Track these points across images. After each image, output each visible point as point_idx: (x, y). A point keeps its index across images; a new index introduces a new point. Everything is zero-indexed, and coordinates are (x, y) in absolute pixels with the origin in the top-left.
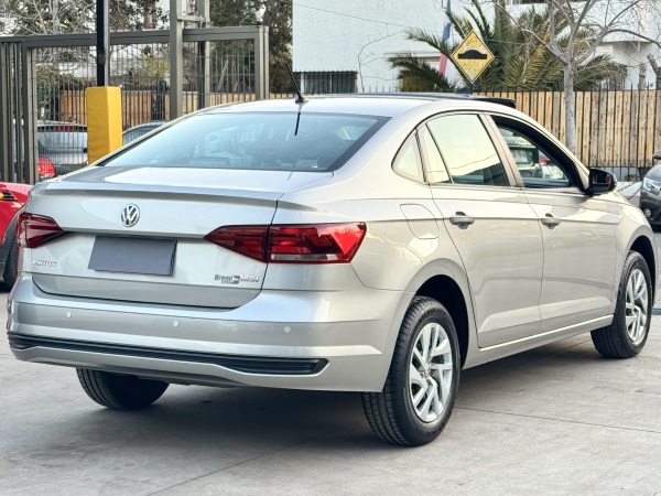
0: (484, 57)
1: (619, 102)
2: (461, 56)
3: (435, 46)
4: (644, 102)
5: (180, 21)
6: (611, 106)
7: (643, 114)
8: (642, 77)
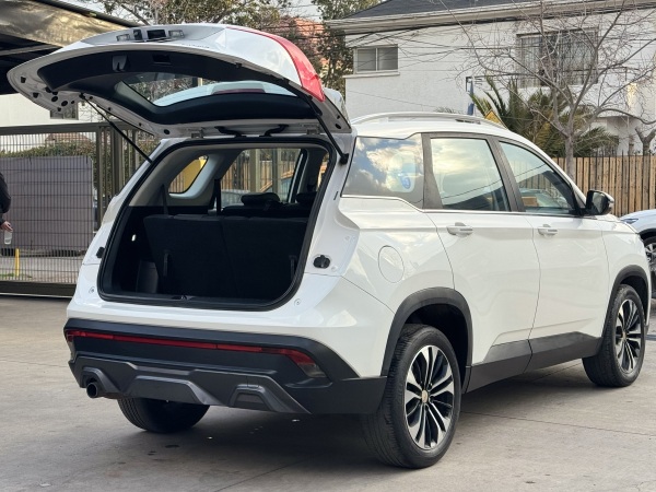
1: (613, 165)
4: (633, 166)
6: (606, 169)
7: (632, 176)
8: (631, 145)
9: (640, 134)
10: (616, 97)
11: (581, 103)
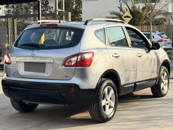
0: (130, 17)
1: (164, 28)
2: (124, 17)
7: (170, 31)
9: (172, 18)
10: (165, 7)
11: (154, 9)
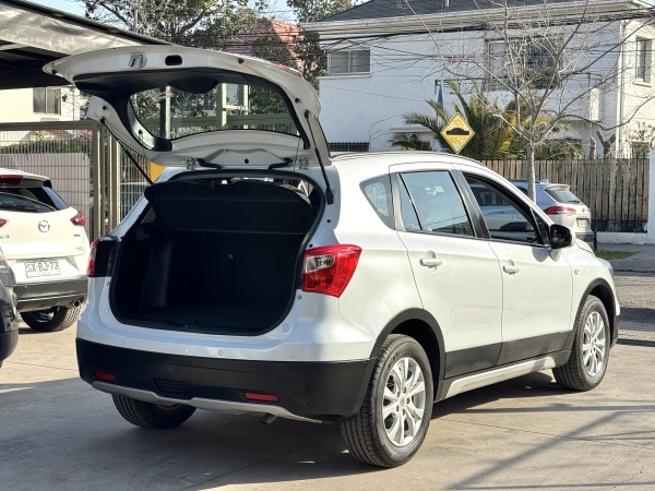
0: (467, 133)
2: (448, 133)
3: (427, 126)
5: (225, 110)
7: (593, 178)
8: (593, 149)
10: (576, 103)
11: (542, 108)
